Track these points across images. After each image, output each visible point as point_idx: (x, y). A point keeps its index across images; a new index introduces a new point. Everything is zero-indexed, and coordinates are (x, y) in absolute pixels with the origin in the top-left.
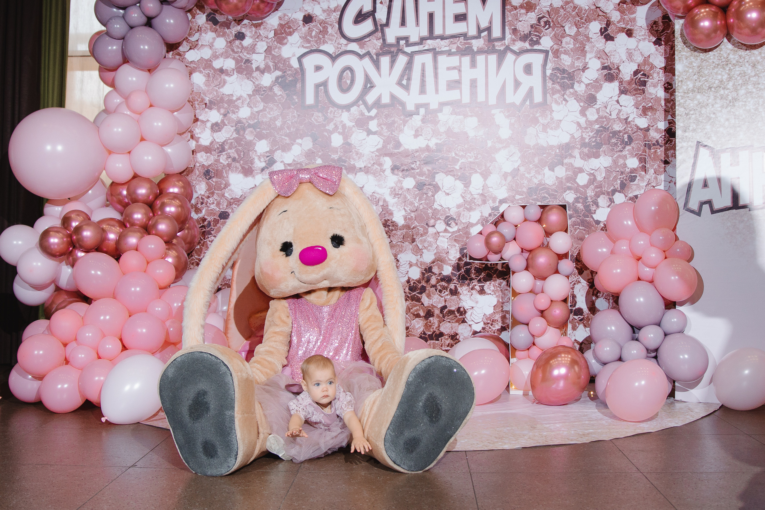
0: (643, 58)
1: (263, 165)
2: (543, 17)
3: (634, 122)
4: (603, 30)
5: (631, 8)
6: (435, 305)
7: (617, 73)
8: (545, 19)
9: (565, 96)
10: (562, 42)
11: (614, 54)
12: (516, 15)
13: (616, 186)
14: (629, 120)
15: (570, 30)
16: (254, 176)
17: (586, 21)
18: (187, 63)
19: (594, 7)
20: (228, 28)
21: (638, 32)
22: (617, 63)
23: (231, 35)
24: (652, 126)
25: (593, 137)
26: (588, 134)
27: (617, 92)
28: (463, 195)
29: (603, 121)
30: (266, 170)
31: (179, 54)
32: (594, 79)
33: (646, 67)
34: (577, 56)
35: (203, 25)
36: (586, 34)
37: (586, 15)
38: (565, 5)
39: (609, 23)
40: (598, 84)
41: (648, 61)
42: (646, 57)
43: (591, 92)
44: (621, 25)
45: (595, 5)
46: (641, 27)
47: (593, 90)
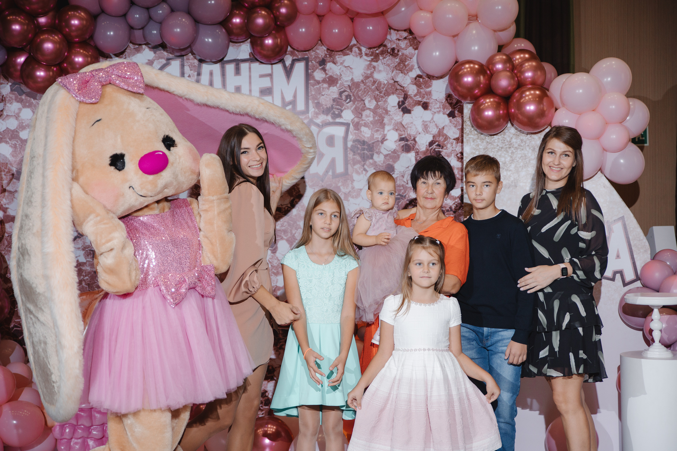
0: (438, 130)
2: (345, 91)
4: (400, 103)
5: (427, 82)
7: (414, 144)
8: (346, 93)
9: (365, 167)
10: (362, 115)
11: (410, 126)
12: (319, 89)
15: (370, 103)
17: (385, 95)
19: (392, 82)
20: (35, 98)
21: (434, 105)
22: (413, 135)
23: (38, 106)
28: (271, 260)
29: (401, 190)
30: (78, 239)
32: (392, 150)
33: (441, 138)
34: (377, 129)
35: (7, 94)
36: (384, 107)
37: (384, 89)
38: (365, 80)
39: (406, 97)
40: (396, 155)
41: (442, 132)
42: (441, 128)
43: (389, 163)
44: (417, 98)
45: (393, 79)
46: (436, 100)
47: (391, 160)
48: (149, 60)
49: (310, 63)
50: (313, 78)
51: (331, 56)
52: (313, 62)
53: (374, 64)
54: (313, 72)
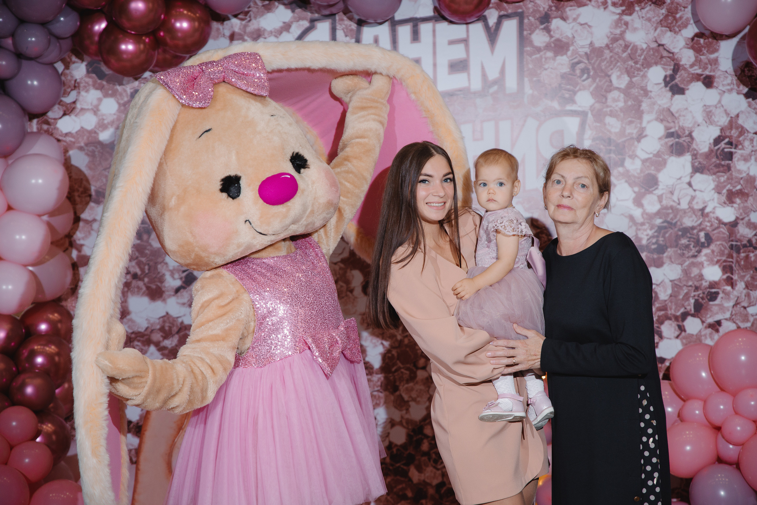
0: (729, 119)
1: (178, 283)
2: (579, 62)
3: (714, 213)
4: (668, 79)
5: (711, 43)
6: (428, 481)
7: (689, 142)
8: (582, 66)
10: (606, 99)
11: (684, 113)
12: (539, 60)
13: (688, 308)
14: (707, 210)
15: (619, 80)
16: (164, 300)
17: (643, 66)
18: (60, 136)
19: (654, 45)
20: (121, 84)
21: (722, 79)
22: (688, 128)
23: (124, 94)
24: (742, 219)
25: (653, 237)
26: (645, 233)
27: (689, 169)
29: (668, 214)
30: (182, 290)
31: (47, 123)
32: (655, 152)
33: (733, 131)
34: (630, 119)
35: (82, 78)
36: (643, 85)
37: (643, 57)
38: (612, 44)
39: (677, 68)
40: (661, 159)
41: (736, 122)
42: (733, 116)
43: (650, 172)
44: (695, 70)
45: (656, 41)
46: (726, 72)
47: (653, 168)
48: (284, 23)
49: (526, 21)
50: (531, 43)
51: (558, 9)
52: (530, 18)
53: (626, 18)
54: (530, 34)
